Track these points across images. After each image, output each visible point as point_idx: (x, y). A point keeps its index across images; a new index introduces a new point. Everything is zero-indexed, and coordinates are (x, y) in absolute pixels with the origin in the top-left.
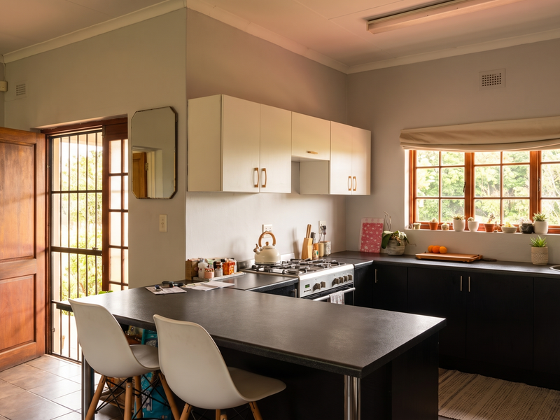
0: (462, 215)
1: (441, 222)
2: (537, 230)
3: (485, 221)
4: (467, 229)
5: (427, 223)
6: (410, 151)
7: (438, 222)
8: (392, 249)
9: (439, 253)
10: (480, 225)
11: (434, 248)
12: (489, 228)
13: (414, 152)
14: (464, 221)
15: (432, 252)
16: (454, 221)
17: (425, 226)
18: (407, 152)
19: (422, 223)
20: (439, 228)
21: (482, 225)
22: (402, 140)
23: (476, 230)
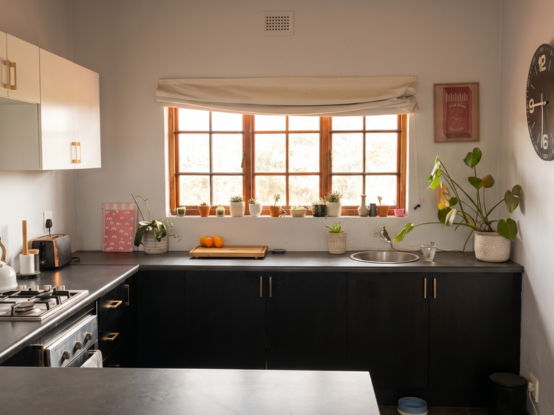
0: (240, 195)
1: (214, 204)
2: (330, 212)
3: (271, 202)
4: (247, 213)
5: (196, 207)
6: (170, 110)
7: (209, 205)
8: (150, 246)
9: (213, 246)
10: (264, 207)
11: (208, 240)
13: (176, 110)
14: (244, 203)
15: (204, 246)
16: (232, 204)
17: (192, 211)
18: (166, 110)
19: (187, 207)
20: (213, 213)
21: (267, 207)
22: (159, 94)
23: (259, 215)
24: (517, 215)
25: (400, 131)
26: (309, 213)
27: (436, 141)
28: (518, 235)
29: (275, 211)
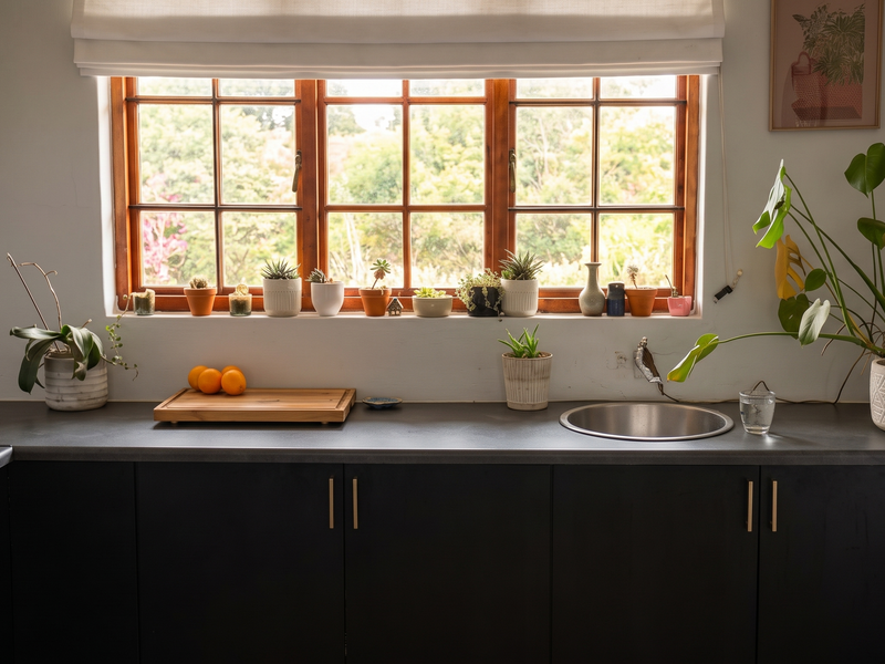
0: (290, 260)
1: (226, 284)
2: (511, 304)
7: (213, 286)
8: (61, 391)
9: (219, 392)
10: (349, 291)
11: (206, 376)
12: (375, 302)
14: (299, 281)
15: (198, 391)
16: (266, 283)
17: (170, 300)
19: (158, 291)
20: (222, 306)
21: (354, 292)
23: (336, 312)
25: (684, 103)
26: (458, 306)
27: (774, 127)
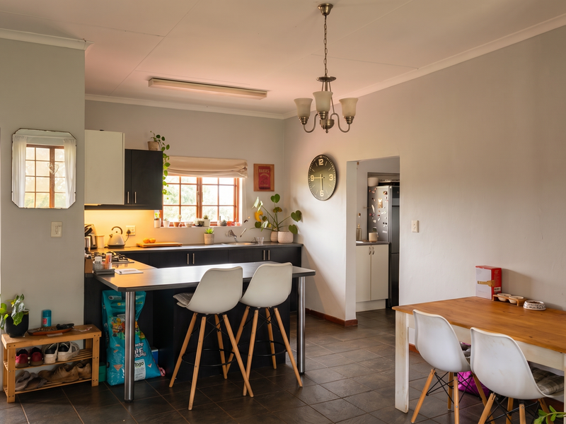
2: (205, 224)
24: (298, 224)
25: (236, 186)
26: (194, 225)
27: (255, 190)
28: (299, 232)
29: (177, 224)
